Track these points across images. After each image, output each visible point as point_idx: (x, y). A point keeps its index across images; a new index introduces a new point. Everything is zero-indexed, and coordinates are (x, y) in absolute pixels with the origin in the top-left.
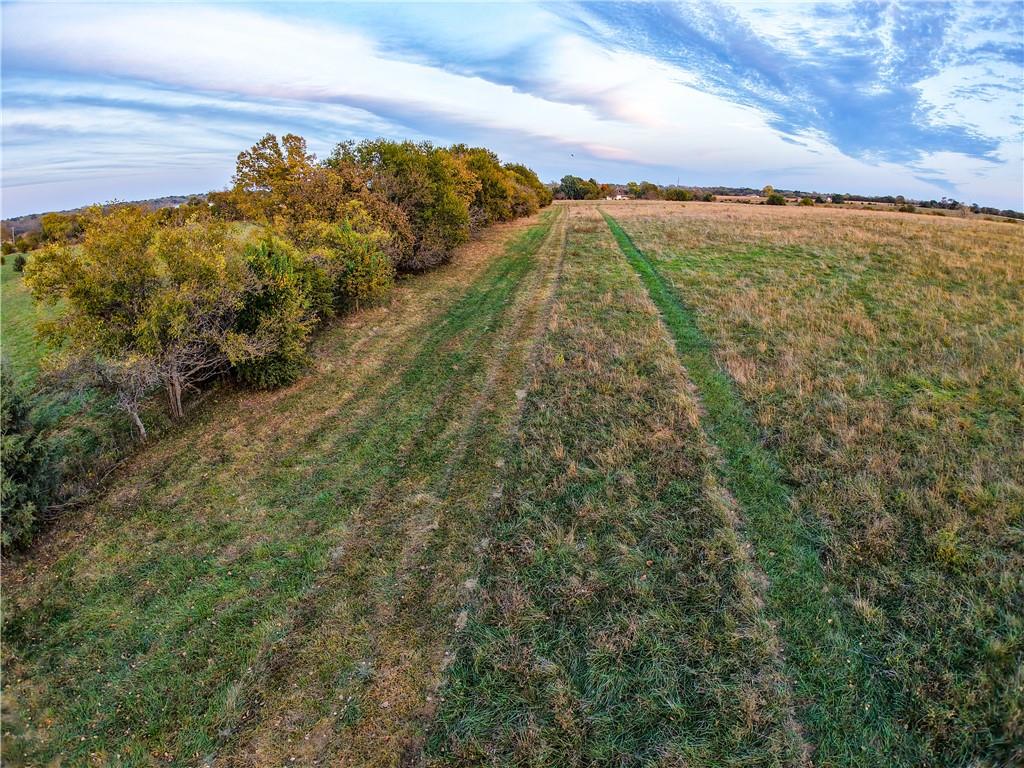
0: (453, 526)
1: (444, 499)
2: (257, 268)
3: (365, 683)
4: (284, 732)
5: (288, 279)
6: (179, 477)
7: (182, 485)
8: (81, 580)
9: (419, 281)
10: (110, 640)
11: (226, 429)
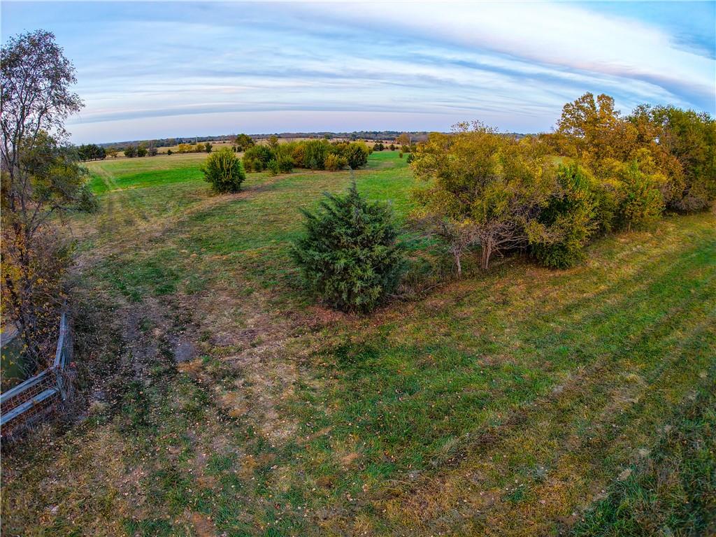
0: (649, 406)
1: (650, 384)
2: (563, 182)
3: (536, 481)
4: (469, 482)
5: (582, 194)
6: (473, 304)
7: (473, 309)
8: (391, 340)
9: (683, 220)
10: (393, 379)
11: (513, 285)
